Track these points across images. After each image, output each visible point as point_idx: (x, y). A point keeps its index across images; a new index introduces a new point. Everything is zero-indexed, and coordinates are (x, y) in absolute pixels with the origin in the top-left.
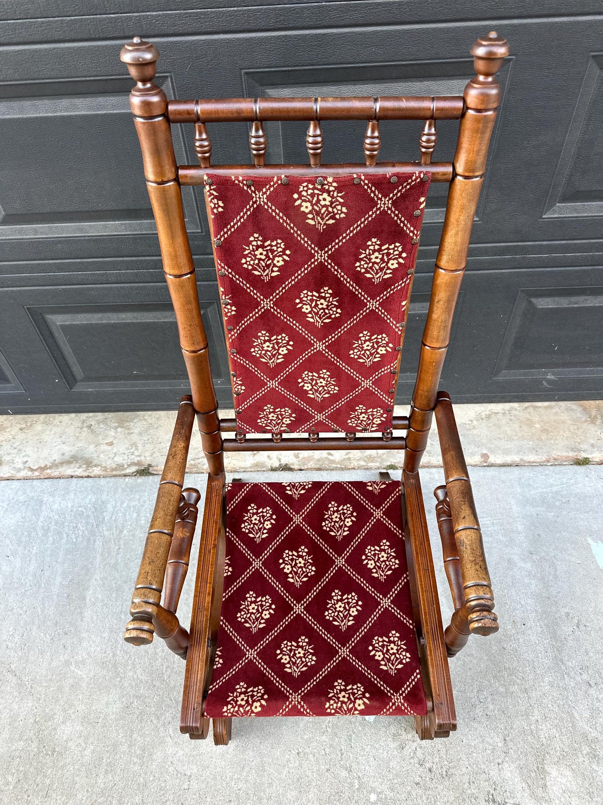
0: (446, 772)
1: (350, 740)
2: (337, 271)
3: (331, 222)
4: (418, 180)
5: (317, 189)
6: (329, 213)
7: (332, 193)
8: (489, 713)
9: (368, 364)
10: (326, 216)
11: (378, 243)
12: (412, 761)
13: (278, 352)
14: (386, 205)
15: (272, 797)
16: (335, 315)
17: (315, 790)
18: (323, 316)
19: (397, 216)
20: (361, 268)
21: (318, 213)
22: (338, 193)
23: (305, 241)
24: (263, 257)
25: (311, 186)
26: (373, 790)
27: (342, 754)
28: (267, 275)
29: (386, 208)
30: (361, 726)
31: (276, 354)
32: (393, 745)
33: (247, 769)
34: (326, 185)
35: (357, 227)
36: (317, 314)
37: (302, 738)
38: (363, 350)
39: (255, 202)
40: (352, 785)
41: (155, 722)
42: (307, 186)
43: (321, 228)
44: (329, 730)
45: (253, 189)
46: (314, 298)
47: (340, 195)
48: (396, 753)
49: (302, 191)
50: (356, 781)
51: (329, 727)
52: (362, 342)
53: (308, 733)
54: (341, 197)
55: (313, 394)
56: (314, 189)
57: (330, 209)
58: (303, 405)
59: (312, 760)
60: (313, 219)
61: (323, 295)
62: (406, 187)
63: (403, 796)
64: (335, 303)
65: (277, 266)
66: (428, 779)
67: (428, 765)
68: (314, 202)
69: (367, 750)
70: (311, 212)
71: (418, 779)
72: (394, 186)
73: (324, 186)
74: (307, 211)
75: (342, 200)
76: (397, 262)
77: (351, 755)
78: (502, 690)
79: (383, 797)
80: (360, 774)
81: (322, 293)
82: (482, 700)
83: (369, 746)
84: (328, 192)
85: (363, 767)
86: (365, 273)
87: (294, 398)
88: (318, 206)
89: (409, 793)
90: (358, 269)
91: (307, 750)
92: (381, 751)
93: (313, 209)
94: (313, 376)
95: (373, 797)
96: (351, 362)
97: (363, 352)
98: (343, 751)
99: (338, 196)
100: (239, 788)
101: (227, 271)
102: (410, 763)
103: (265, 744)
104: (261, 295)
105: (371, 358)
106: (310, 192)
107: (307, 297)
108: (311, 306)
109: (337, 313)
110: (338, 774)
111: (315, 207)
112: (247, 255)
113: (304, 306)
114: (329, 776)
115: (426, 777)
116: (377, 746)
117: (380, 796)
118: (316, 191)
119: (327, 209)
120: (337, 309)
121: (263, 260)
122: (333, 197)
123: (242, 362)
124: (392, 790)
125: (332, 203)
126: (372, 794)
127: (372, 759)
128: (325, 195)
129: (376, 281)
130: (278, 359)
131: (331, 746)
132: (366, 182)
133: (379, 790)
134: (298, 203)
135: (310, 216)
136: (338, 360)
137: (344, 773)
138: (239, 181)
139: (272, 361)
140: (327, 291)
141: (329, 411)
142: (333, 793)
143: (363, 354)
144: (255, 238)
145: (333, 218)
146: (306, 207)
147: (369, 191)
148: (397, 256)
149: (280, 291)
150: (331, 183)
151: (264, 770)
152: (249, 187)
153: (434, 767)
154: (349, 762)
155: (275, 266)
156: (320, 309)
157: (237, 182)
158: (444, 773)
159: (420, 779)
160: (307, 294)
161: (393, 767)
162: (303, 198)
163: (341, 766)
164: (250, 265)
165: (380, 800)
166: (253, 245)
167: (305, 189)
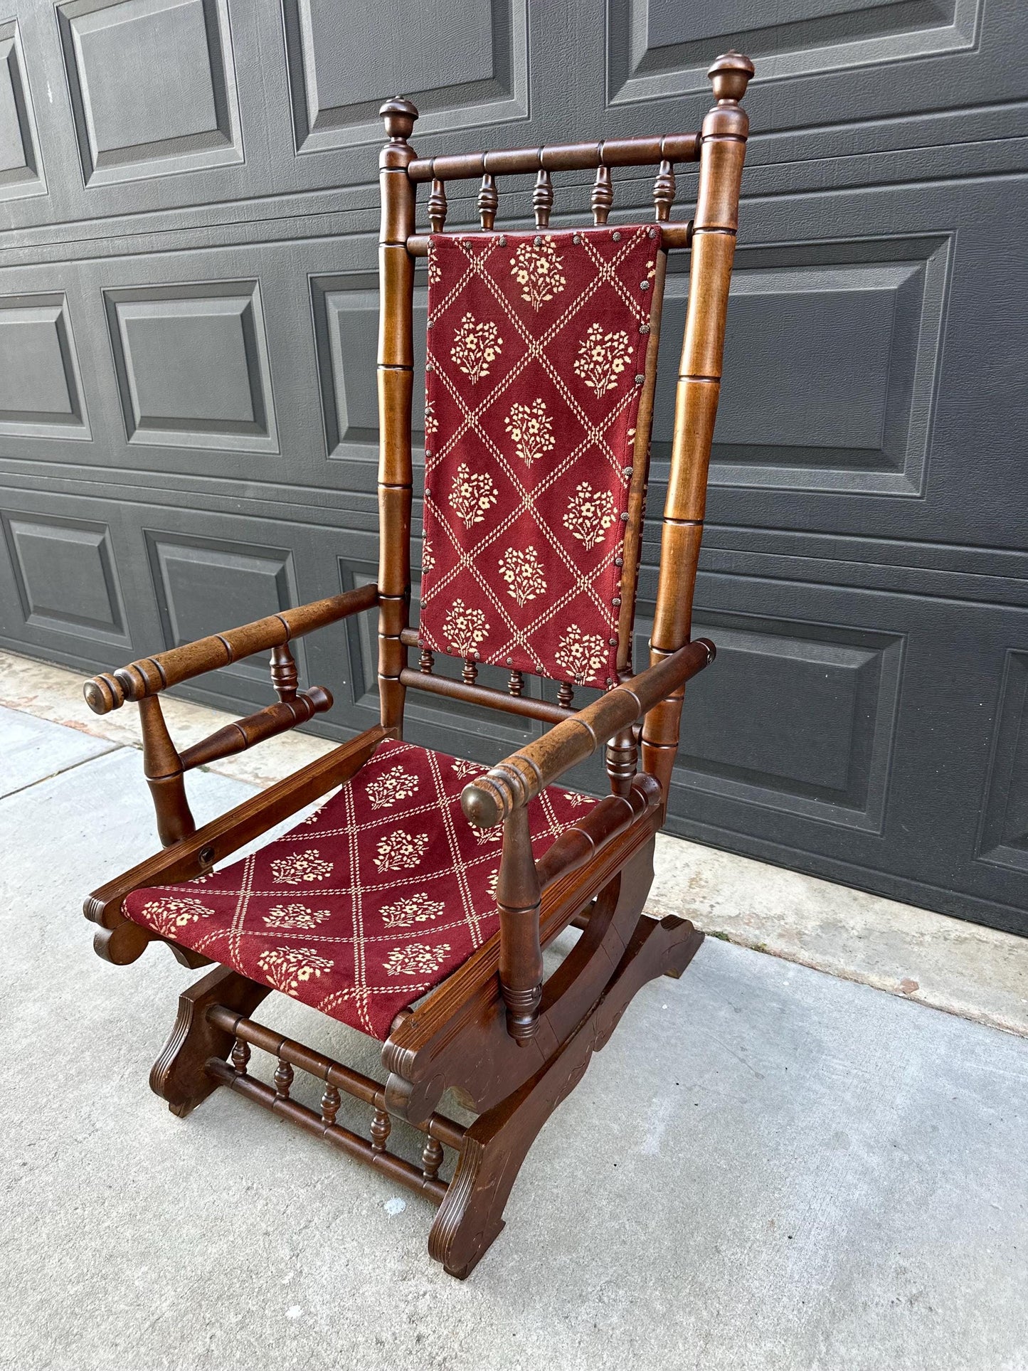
0: (445, 1359)
1: (335, 1218)
2: (552, 372)
3: (548, 297)
4: (644, 236)
5: (536, 253)
6: (547, 285)
7: (550, 257)
8: (600, 1326)
9: (588, 546)
10: (543, 290)
11: (601, 330)
12: (402, 1305)
13: (477, 503)
14: (609, 274)
15: (162, 1217)
16: (547, 446)
17: (225, 1246)
18: (534, 448)
19: (621, 289)
20: (581, 371)
21: (535, 285)
22: (557, 257)
23: (520, 326)
24: (473, 347)
25: (529, 249)
26: (304, 1303)
27: (306, 1227)
28: (476, 374)
29: (609, 278)
30: (368, 1211)
31: (474, 506)
32: (392, 1265)
33: (168, 1164)
34: (544, 246)
35: (576, 306)
36: (527, 443)
37: (273, 1174)
38: (581, 516)
39: (471, 270)
40: (281, 1274)
41: (122, 1052)
42: (525, 248)
43: (537, 306)
44: (319, 1186)
45: (471, 252)
46: (526, 416)
47: (559, 259)
48: (388, 1278)
49: (519, 255)
50: (291, 1274)
51: (322, 1184)
52: (580, 502)
53: (285, 1172)
54: (559, 263)
55: (515, 591)
56: (531, 252)
57: (548, 280)
58: (500, 608)
59: (259, 1208)
60: (529, 293)
61: (535, 411)
62: (630, 246)
63: (341, 1342)
64: (548, 425)
65: (487, 362)
66: (403, 1347)
67: (422, 1329)
68: (531, 270)
69: (347, 1246)
70: (527, 284)
71: (386, 1336)
72: (617, 246)
73: (543, 248)
74: (523, 282)
75: (560, 267)
76: (622, 361)
77: (318, 1236)
78: (659, 1307)
79: (311, 1322)
80: (306, 1270)
81: (535, 407)
82: (606, 1299)
83: (355, 1243)
84: (547, 255)
85: (319, 1263)
86: (585, 379)
87: (490, 594)
88: (534, 275)
89: (354, 1346)
90: (577, 372)
91: (265, 1192)
92: (367, 1260)
93: (530, 279)
94: (518, 557)
95: (294, 1312)
96: (564, 535)
97: (581, 520)
98: (313, 1224)
99: (556, 262)
100: (136, 1179)
101: (435, 364)
102: (397, 1307)
103: (219, 1151)
104: (466, 404)
105: (592, 534)
106: (528, 255)
107: (517, 415)
108: (521, 429)
109: (550, 443)
110: (276, 1247)
111: (532, 277)
112: (458, 342)
113: (514, 430)
114: (261, 1243)
115: (402, 1343)
116: (367, 1250)
117: (307, 1317)
118: (534, 256)
119: (544, 281)
120: (550, 436)
121: (473, 351)
122: (551, 263)
123: (436, 514)
124: (332, 1322)
125: (550, 270)
126: (298, 1307)
127: (343, 1261)
128: (543, 260)
129: (599, 394)
130: (477, 515)
131: (302, 1207)
132: (587, 240)
133: (313, 1310)
134: (514, 271)
135: (526, 289)
136: (548, 528)
137: (285, 1252)
138: (459, 242)
139: (469, 517)
140: (540, 405)
141: (533, 628)
142: (245, 1268)
143: (581, 525)
144: (467, 318)
145: (550, 292)
146: (523, 276)
147: (590, 254)
148: (622, 353)
149: (487, 402)
150: (549, 243)
151: (186, 1179)
152: (468, 250)
153: (431, 1338)
154: (306, 1242)
155: (485, 361)
156: (532, 435)
157: (456, 243)
158: (439, 1358)
159: (390, 1339)
160: (517, 409)
161: (363, 1294)
162: (520, 264)
163: (290, 1241)
164: (459, 357)
165: (300, 1322)
166: (465, 329)
167: (523, 253)
